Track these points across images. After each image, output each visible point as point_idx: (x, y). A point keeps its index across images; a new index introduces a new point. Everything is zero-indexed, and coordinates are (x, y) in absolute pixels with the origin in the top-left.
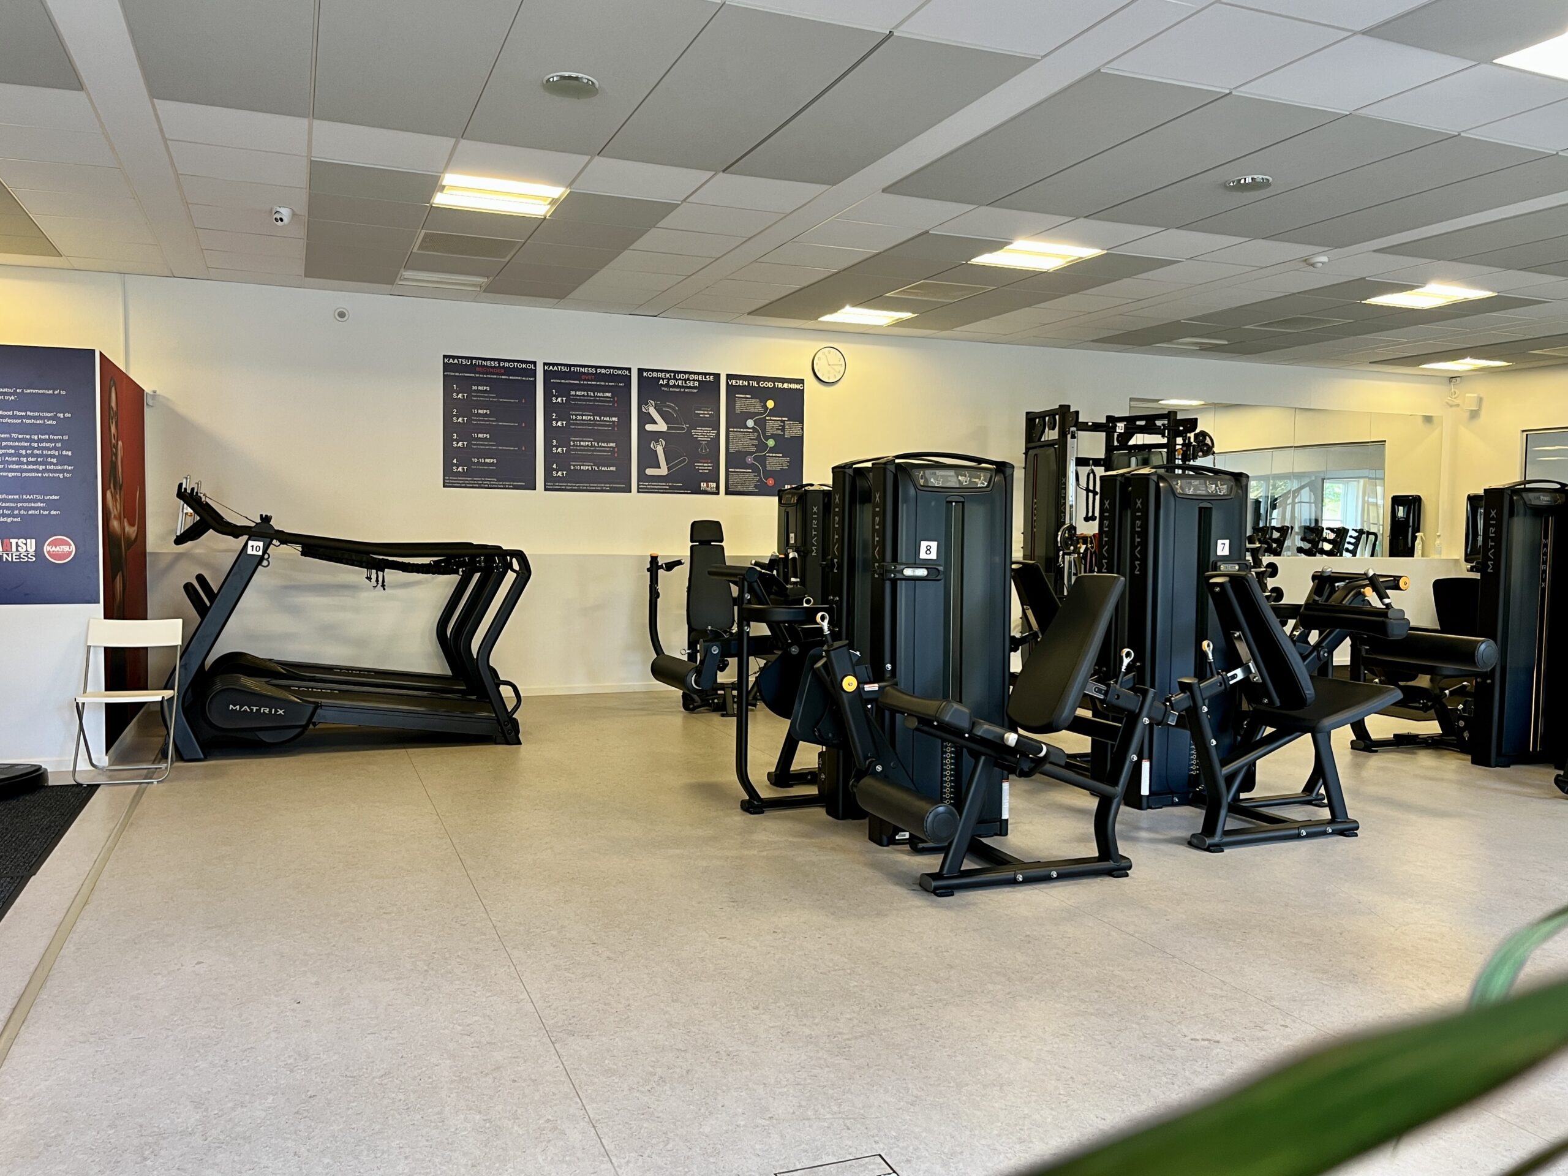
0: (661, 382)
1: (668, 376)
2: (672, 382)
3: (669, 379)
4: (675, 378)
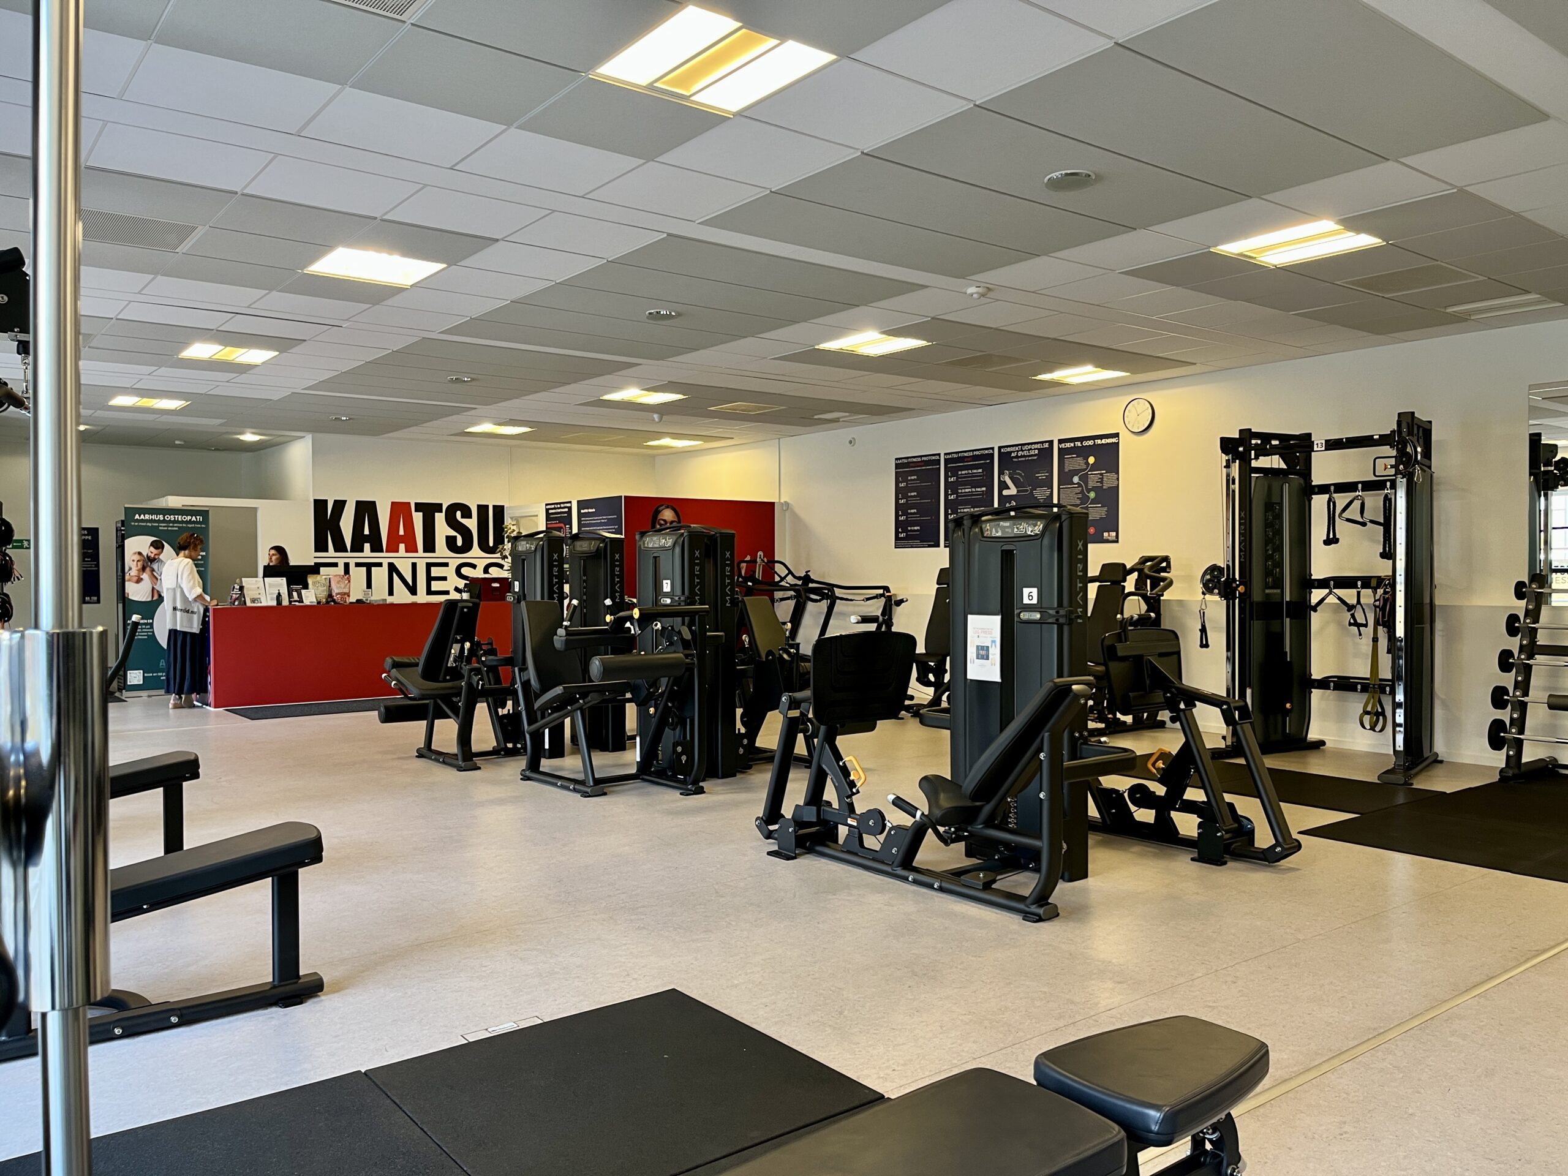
0: (1013, 455)
1: (1017, 449)
2: (1020, 454)
3: (1018, 451)
4: (1022, 450)
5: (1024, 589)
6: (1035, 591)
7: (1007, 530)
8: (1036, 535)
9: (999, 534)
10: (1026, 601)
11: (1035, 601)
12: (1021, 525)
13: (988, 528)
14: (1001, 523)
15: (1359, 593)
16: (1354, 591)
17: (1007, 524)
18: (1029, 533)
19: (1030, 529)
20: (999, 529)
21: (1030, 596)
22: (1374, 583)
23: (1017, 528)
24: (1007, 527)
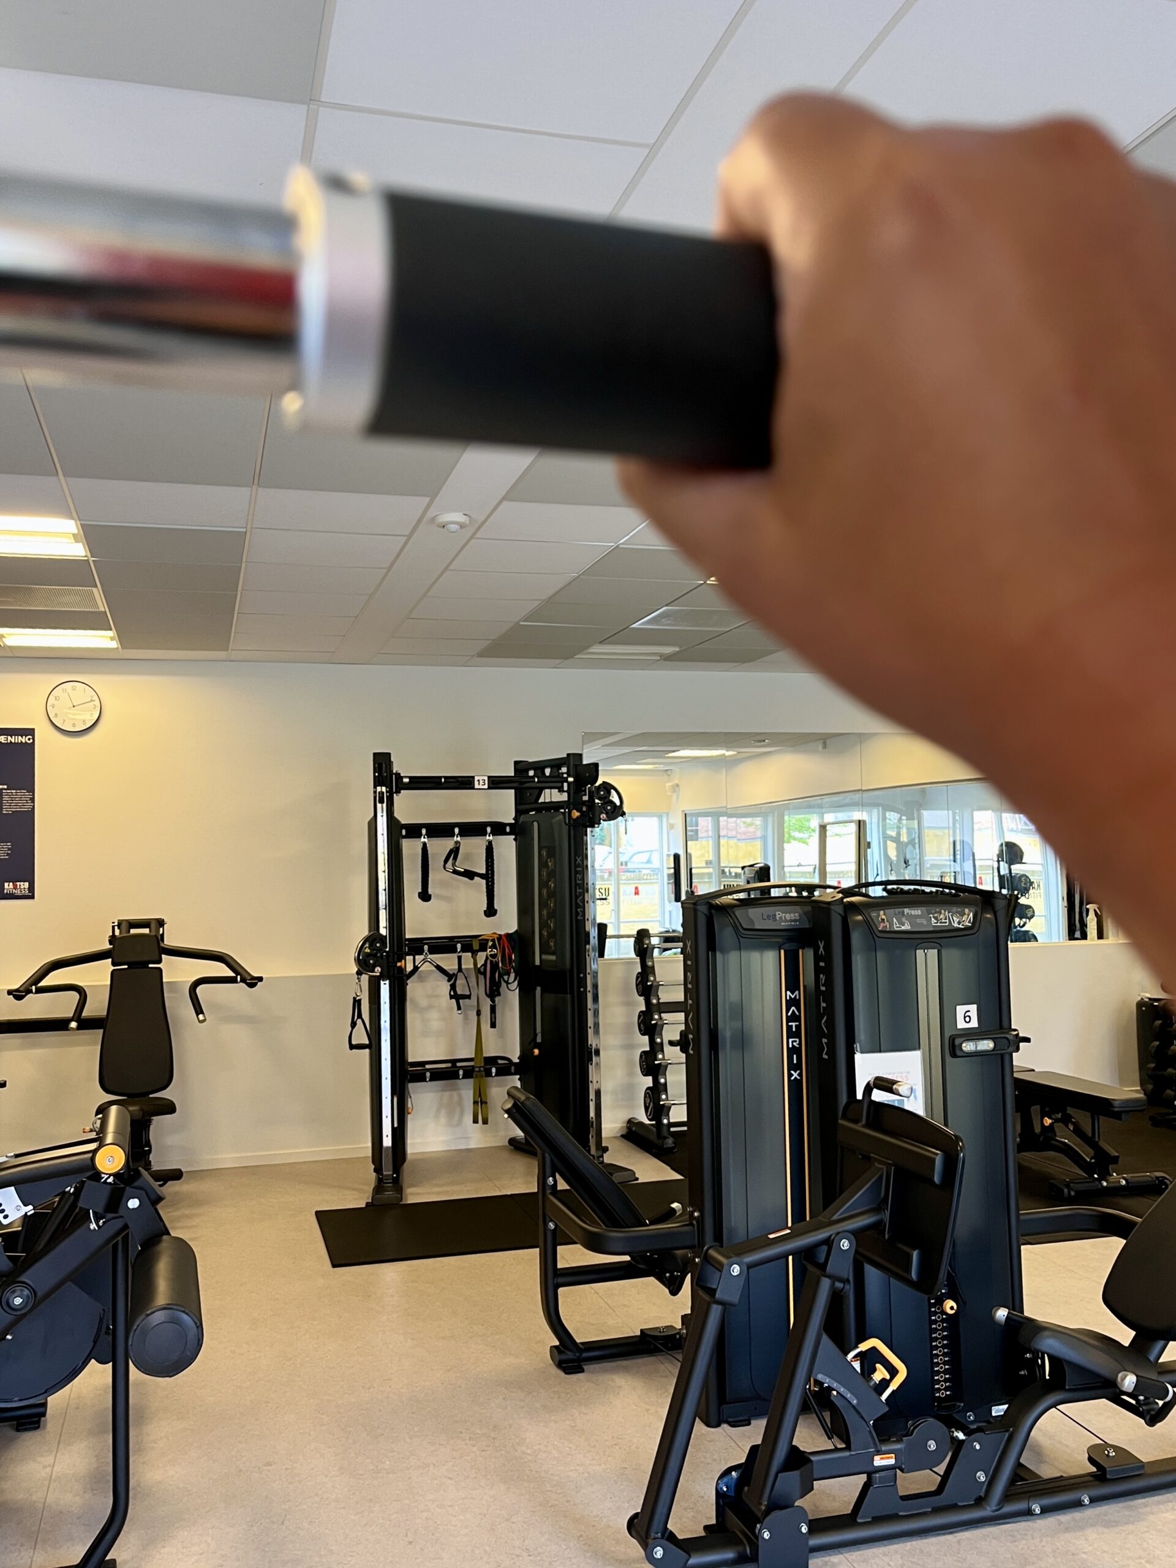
5: (958, 1007)
6: (973, 1009)
7: (918, 921)
8: (967, 928)
9: (907, 927)
10: (961, 1024)
11: (974, 1024)
12: (941, 913)
13: (884, 917)
14: (906, 911)
15: (460, 958)
16: (455, 956)
17: (917, 912)
18: (956, 925)
19: (956, 920)
20: (904, 919)
21: (967, 1017)
22: (476, 946)
23: (936, 918)
24: (918, 916)
